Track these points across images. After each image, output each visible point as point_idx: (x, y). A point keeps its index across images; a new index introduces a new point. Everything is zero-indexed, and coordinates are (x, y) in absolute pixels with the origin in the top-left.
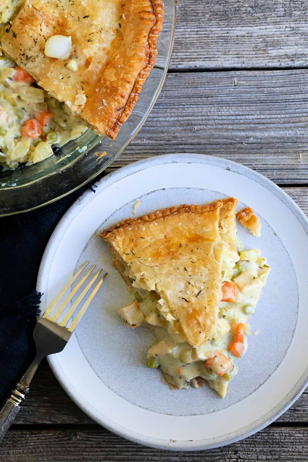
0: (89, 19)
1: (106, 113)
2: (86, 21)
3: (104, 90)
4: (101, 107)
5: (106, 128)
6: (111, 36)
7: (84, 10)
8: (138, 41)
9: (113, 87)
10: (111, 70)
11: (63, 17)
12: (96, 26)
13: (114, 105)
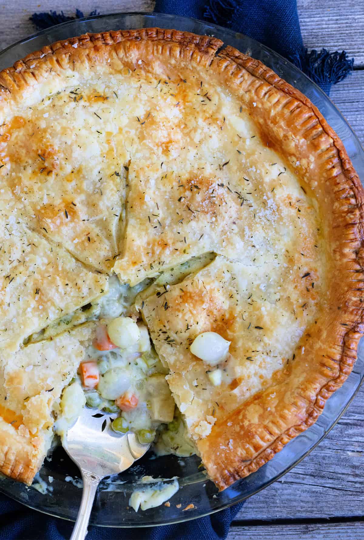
0: (261, 331)
2: (257, 332)
3: (238, 428)
4: (224, 447)
5: (218, 475)
6: (278, 364)
7: (260, 318)
8: (305, 389)
9: (250, 431)
10: (258, 408)
11: (231, 313)
12: (266, 344)
13: (241, 452)
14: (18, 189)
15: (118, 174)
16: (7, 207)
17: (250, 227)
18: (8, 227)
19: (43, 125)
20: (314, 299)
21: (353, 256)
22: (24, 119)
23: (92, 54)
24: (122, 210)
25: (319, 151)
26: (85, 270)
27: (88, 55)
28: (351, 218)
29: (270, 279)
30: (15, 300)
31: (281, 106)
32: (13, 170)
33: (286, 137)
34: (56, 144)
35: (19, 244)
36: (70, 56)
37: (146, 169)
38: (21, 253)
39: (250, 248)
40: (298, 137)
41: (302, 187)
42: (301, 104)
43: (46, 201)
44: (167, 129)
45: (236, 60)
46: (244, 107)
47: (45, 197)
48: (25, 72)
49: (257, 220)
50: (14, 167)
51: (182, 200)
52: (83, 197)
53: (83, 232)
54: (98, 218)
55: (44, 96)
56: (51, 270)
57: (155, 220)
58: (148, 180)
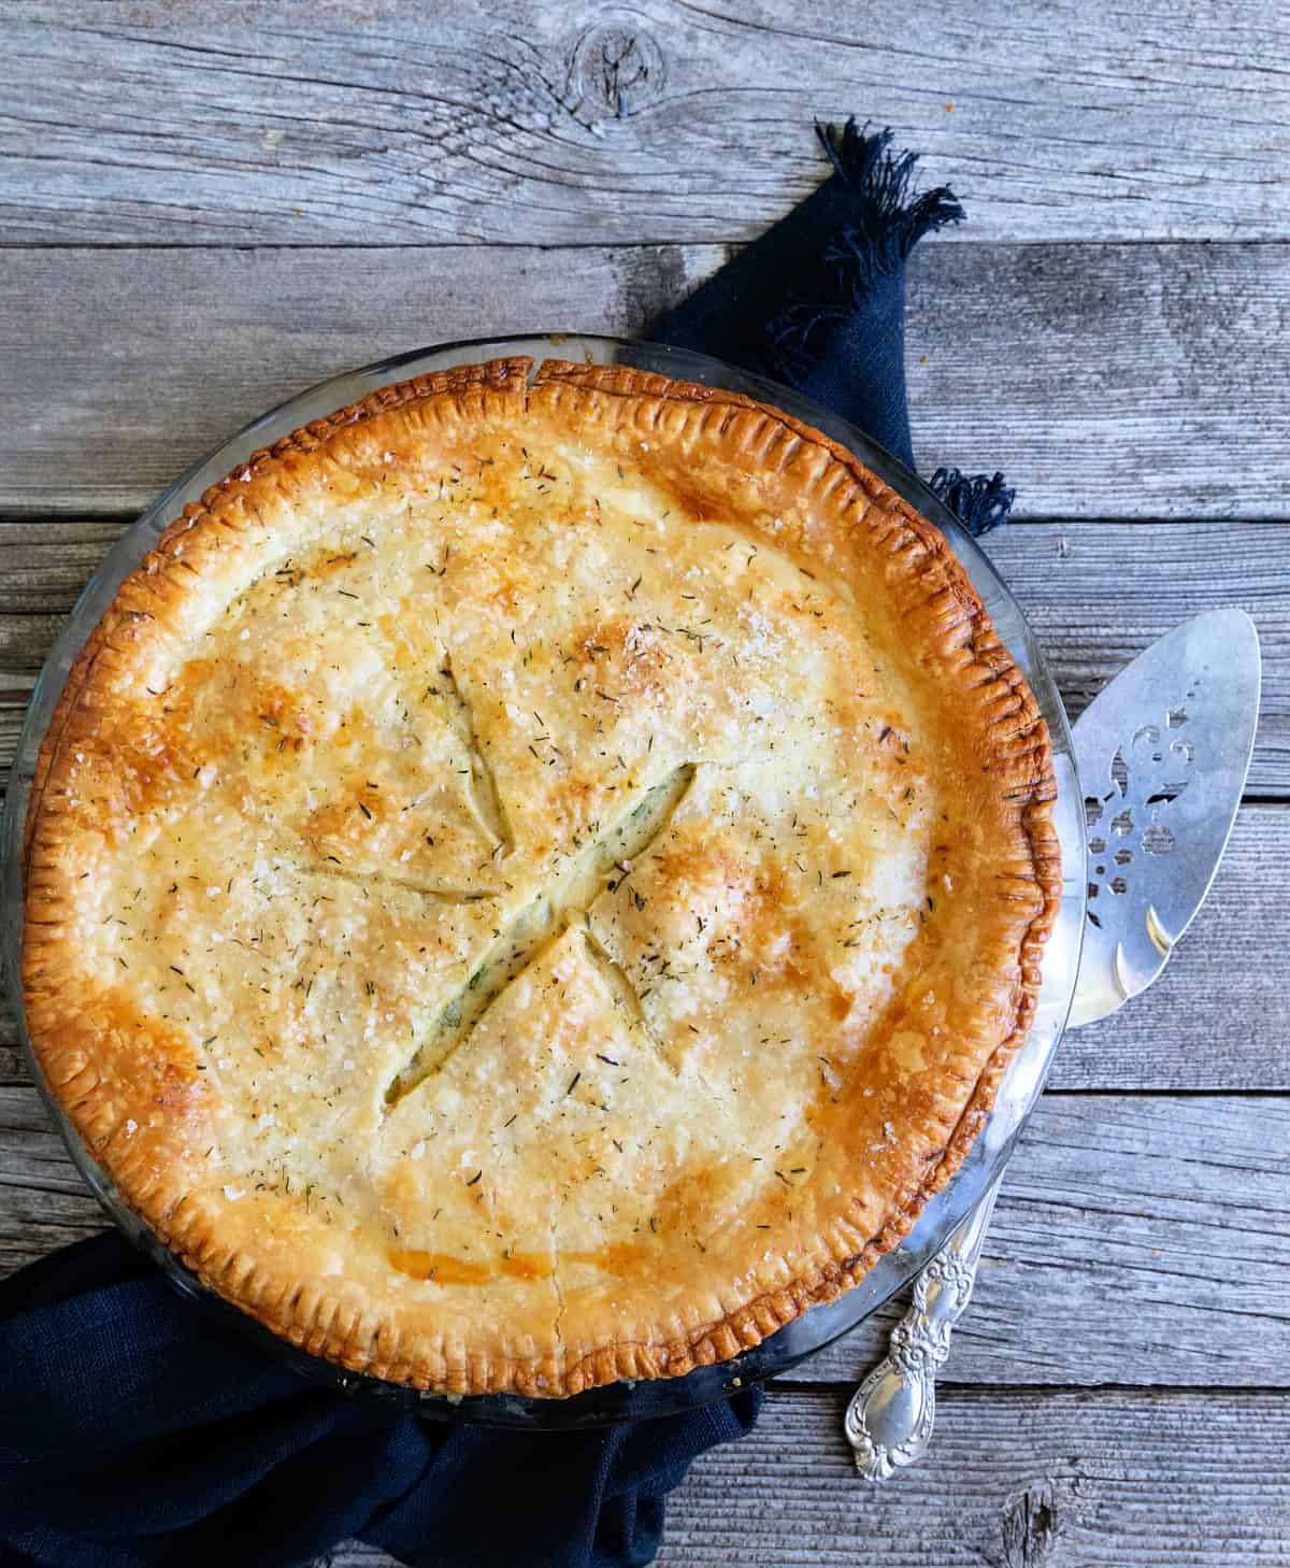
0: (848, 880)
1: (893, 1166)
2: (841, 885)
3: (891, 1096)
4: (879, 1147)
5: (891, 1209)
6: (906, 933)
7: (835, 854)
8: (992, 961)
9: (919, 1093)
10: (910, 1036)
11: (772, 868)
12: (868, 901)
13: (919, 1144)
14: (249, 804)
15: (434, 691)
16: (241, 846)
17: (738, 688)
18: (259, 884)
19: (246, 656)
20: (920, 773)
21: (968, 657)
22: (204, 661)
23: (287, 482)
24: (472, 758)
25: (810, 484)
26: (446, 907)
27: (279, 485)
28: (932, 583)
29: (817, 771)
30: (333, 1024)
31: (697, 428)
32: (222, 774)
33: (732, 482)
34: (287, 680)
35: (295, 911)
36: (244, 502)
37: (486, 657)
38: (305, 925)
39: (753, 725)
40: (757, 474)
41: (801, 570)
42: (735, 409)
43: (313, 805)
44: (493, 565)
45: (572, 379)
46: (625, 464)
47: (309, 794)
48: (167, 566)
49: (743, 666)
50: (222, 760)
51: (583, 685)
52: (384, 765)
53: (412, 832)
54: (430, 792)
55: (228, 602)
56: (379, 933)
57: (545, 749)
58: (498, 674)
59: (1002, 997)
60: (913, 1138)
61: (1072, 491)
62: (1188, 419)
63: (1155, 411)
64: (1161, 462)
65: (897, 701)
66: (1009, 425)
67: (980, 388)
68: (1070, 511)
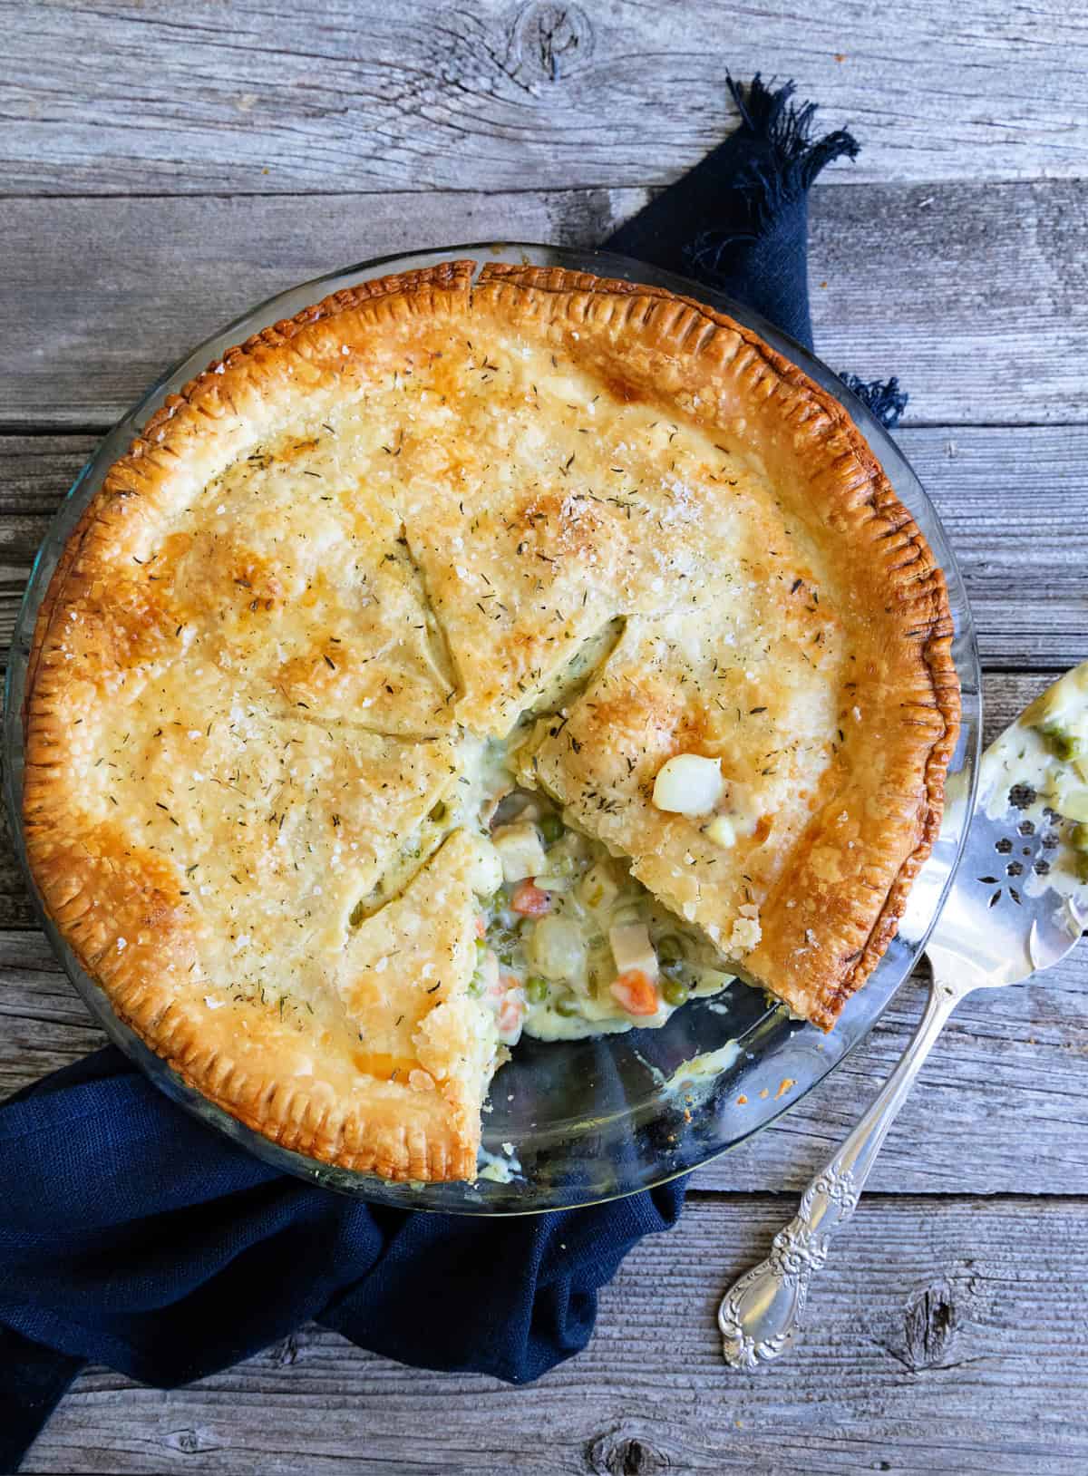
0: (765, 714)
1: (816, 968)
2: (758, 720)
3: (812, 906)
4: (802, 951)
5: (815, 1006)
6: (820, 763)
7: (752, 693)
8: (900, 781)
9: (837, 901)
10: (827, 852)
11: (697, 709)
12: (783, 734)
13: (839, 947)
14: (226, 659)
15: (391, 558)
16: (220, 696)
17: (663, 550)
18: (236, 729)
19: (222, 529)
20: (830, 619)
21: (870, 512)
22: (186, 535)
23: (257, 372)
24: (427, 615)
25: (723, 363)
26: (406, 747)
27: (250, 376)
28: (836, 448)
29: (734, 621)
30: (304, 854)
31: (622, 319)
32: (202, 631)
33: (654, 364)
34: (259, 549)
35: (267, 751)
36: (219, 392)
37: (438, 527)
38: (278, 766)
39: (677, 581)
40: (677, 356)
41: (717, 446)
42: (656, 299)
43: (284, 658)
44: (443, 445)
45: (510, 278)
46: (559, 354)
47: (279, 647)
48: (151, 451)
49: (667, 530)
50: (203, 623)
51: (525, 548)
52: (346, 623)
53: (374, 681)
54: (388, 647)
55: (205, 482)
56: (344, 773)
57: (491, 606)
58: (449, 542)
59: (910, 814)
60: (832, 942)
61: (959, 399)
62: (1062, 334)
63: (1031, 328)
64: (1037, 372)
65: (807, 559)
66: (902, 341)
67: (875, 309)
68: (957, 417)
